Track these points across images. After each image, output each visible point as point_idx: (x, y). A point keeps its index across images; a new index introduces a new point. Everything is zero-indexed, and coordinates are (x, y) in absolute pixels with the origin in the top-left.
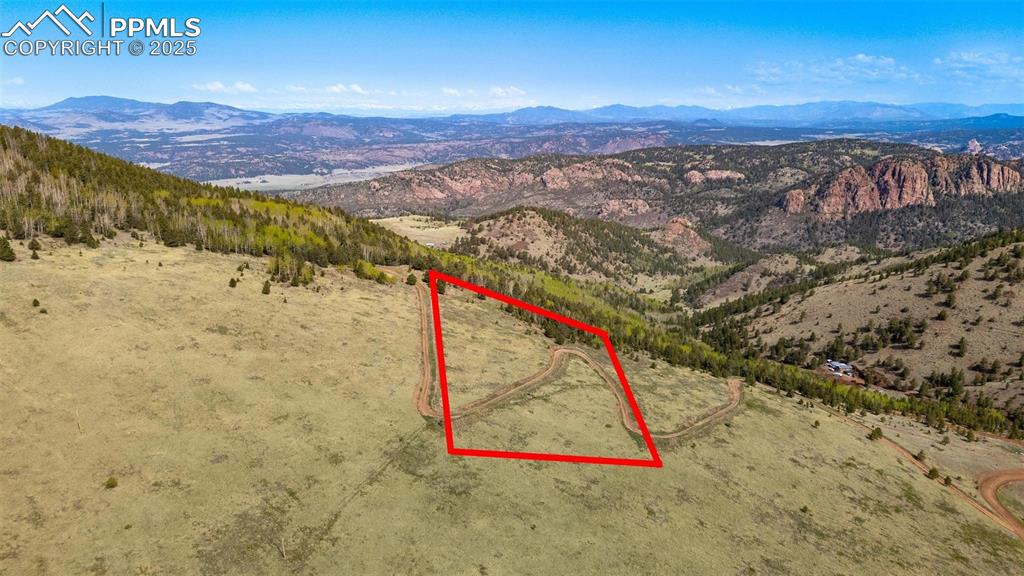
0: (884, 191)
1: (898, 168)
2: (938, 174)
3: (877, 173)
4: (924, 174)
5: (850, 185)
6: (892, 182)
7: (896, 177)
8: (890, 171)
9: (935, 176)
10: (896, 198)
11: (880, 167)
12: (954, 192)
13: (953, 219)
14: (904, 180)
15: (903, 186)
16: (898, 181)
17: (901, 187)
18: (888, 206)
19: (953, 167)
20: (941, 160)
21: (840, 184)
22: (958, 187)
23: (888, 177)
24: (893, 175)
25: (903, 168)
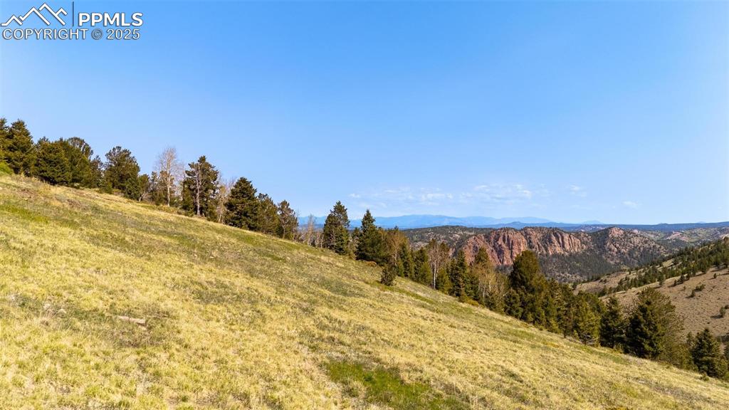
0: (500, 252)
1: (506, 235)
2: (532, 240)
3: (492, 240)
4: (524, 240)
5: (477, 248)
6: (504, 246)
7: (506, 242)
8: (501, 237)
9: (530, 242)
10: (509, 257)
11: (493, 235)
12: (545, 252)
13: (550, 271)
14: (512, 244)
15: (512, 248)
16: (508, 245)
17: (511, 249)
18: (505, 263)
19: (539, 236)
20: (532, 231)
21: (470, 247)
22: (546, 250)
23: (500, 242)
24: (504, 241)
25: (510, 235)
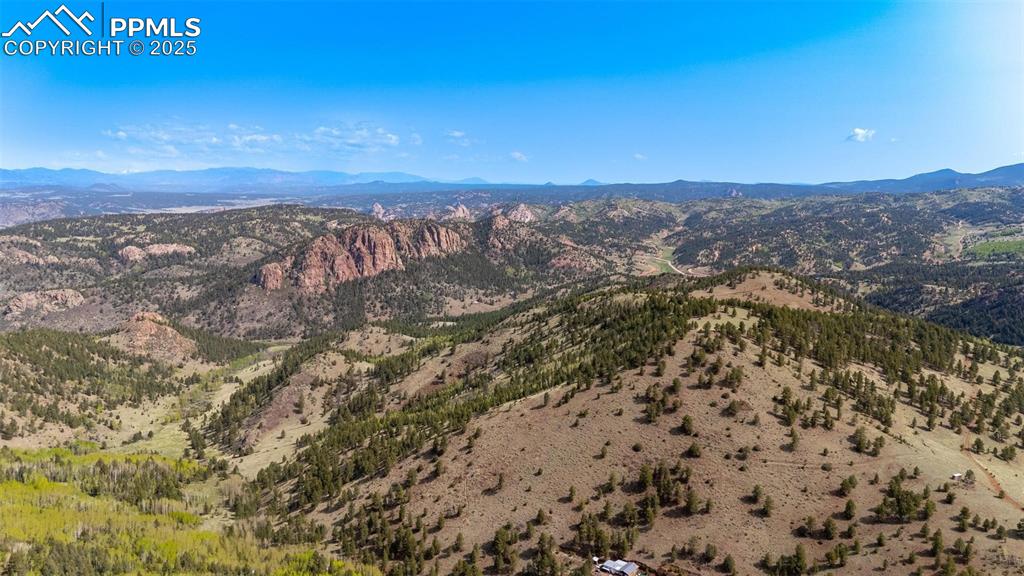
0: (359, 259)
1: (366, 235)
2: (401, 239)
3: (348, 240)
4: (390, 240)
5: (326, 254)
6: (363, 249)
7: (367, 244)
8: (360, 238)
9: (398, 241)
10: (370, 265)
11: (348, 235)
12: (417, 255)
13: (423, 282)
14: (375, 246)
15: (374, 253)
16: (369, 248)
17: (373, 254)
18: (366, 273)
19: (410, 231)
20: (400, 226)
21: (316, 254)
22: (419, 252)
23: (359, 244)
24: (364, 242)
25: (371, 235)
